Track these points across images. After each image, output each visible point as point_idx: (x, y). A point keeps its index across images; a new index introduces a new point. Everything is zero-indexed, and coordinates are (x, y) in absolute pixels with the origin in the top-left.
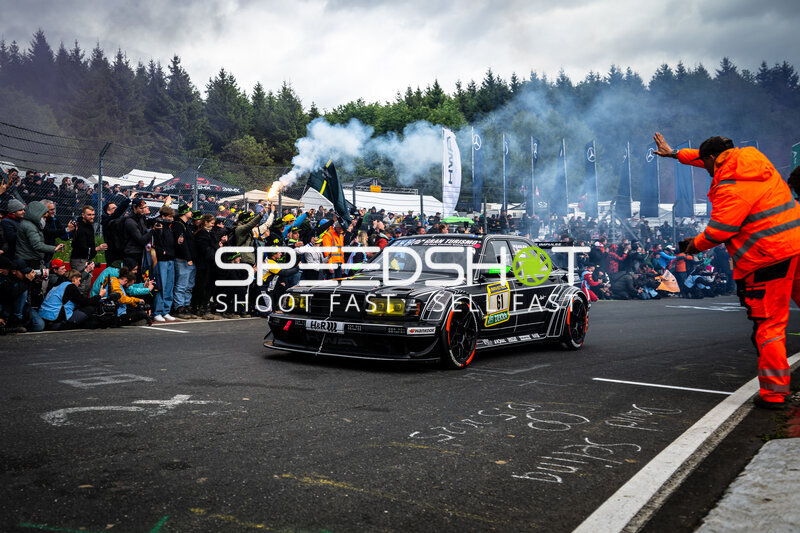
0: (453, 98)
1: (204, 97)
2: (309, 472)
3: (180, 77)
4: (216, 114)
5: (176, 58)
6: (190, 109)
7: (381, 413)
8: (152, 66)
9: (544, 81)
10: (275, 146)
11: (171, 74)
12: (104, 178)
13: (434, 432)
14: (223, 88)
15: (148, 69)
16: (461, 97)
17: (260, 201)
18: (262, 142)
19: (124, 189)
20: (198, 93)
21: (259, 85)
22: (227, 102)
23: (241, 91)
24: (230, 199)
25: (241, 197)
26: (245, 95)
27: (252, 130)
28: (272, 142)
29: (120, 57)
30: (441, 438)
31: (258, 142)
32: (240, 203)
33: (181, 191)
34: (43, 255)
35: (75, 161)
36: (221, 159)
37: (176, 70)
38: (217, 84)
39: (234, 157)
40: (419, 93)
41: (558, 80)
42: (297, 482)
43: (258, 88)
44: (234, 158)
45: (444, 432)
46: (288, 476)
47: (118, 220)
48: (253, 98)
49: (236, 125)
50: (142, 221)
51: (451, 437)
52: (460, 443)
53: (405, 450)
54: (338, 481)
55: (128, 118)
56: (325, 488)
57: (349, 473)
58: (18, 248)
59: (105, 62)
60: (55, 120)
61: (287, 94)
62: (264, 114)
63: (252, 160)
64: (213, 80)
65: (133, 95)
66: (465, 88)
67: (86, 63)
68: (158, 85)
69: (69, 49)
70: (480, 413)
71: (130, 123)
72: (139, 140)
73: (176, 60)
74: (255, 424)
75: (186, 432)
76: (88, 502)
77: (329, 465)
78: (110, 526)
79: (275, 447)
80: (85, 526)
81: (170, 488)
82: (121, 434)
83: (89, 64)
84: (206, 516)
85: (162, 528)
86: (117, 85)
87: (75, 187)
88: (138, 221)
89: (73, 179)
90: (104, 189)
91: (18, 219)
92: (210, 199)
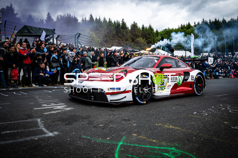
2: (166, 124)
3: (124, 24)
6: (126, 31)
7: (183, 106)
13: (201, 112)
17: (144, 53)
18: (144, 39)
25: (139, 52)
34: (91, 65)
35: (99, 45)
42: (163, 126)
46: (160, 124)
47: (110, 57)
51: (207, 114)
52: (210, 116)
53: (194, 118)
54: (176, 127)
56: (172, 129)
57: (178, 124)
61: (150, 27)
70: (213, 107)
71: (112, 35)
72: (114, 39)
74: (147, 108)
75: (129, 110)
76: (102, 130)
77: (172, 122)
78: (108, 138)
79: (154, 115)
80: (101, 138)
81: (126, 127)
82: (111, 110)
83: (102, 21)
84: (137, 137)
85: (124, 140)
86: (109, 26)
87: (99, 50)
88: (115, 57)
89: (99, 48)
90: (106, 50)
91: (85, 57)
92: (132, 53)
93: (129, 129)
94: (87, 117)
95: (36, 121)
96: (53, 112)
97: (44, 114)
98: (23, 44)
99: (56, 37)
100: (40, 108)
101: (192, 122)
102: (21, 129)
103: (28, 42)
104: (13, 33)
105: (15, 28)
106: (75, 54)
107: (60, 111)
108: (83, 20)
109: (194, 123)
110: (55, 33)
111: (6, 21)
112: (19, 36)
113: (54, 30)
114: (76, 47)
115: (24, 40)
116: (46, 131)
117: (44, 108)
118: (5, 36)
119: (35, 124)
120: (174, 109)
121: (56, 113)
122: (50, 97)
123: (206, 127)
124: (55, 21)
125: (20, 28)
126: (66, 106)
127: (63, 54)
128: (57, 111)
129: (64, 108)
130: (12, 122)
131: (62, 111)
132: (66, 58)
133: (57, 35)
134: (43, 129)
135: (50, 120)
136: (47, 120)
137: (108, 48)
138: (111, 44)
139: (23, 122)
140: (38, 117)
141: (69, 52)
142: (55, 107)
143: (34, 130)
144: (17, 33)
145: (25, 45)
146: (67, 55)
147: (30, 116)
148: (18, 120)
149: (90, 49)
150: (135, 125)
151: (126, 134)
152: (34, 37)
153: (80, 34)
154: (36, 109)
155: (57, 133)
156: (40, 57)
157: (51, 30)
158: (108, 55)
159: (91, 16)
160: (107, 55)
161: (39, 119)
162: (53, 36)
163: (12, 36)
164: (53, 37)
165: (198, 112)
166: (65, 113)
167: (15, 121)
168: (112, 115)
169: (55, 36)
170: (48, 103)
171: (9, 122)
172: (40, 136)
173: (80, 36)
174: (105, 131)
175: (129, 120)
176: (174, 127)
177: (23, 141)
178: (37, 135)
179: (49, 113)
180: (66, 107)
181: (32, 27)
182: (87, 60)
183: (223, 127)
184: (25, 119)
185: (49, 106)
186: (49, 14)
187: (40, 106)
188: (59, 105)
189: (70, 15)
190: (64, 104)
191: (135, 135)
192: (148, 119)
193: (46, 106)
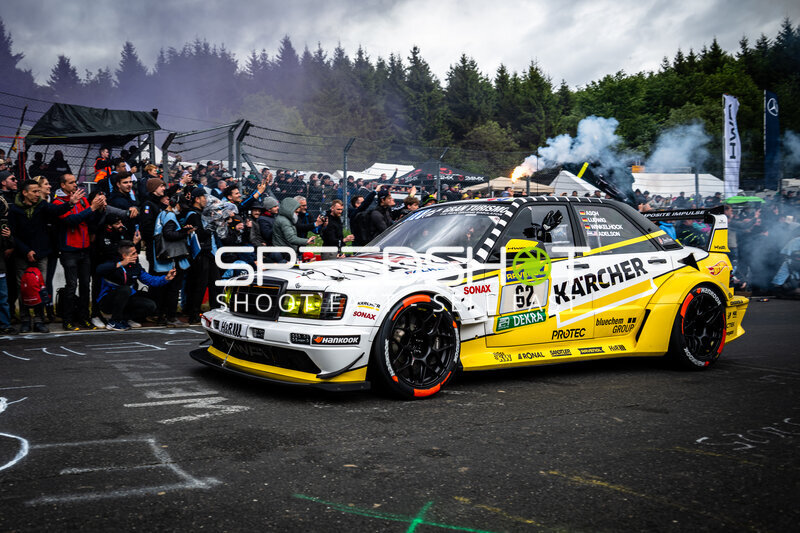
1: (444, 84)
2: (579, 472)
3: (420, 68)
4: (458, 102)
5: (415, 49)
6: (431, 98)
7: (657, 414)
8: (392, 59)
10: (521, 130)
11: (411, 65)
13: (728, 439)
14: (465, 74)
15: (388, 63)
16: (747, 57)
17: (506, 189)
18: (506, 127)
20: (437, 82)
22: (469, 88)
23: (484, 75)
24: (473, 188)
25: (485, 185)
26: (487, 79)
27: (496, 115)
28: (517, 127)
29: (360, 53)
30: (737, 446)
31: (502, 127)
32: (484, 192)
33: (424, 182)
36: (463, 147)
37: (415, 60)
38: (458, 71)
39: (476, 144)
42: (565, 480)
44: (478, 145)
45: (741, 440)
47: (365, 213)
48: (497, 81)
49: (479, 111)
51: (750, 446)
52: (763, 453)
54: (613, 483)
56: (599, 489)
57: (626, 476)
58: (274, 242)
59: (347, 61)
61: (534, 74)
62: (508, 97)
63: (496, 147)
64: (454, 67)
65: (374, 90)
67: (329, 63)
68: (398, 77)
70: (786, 421)
71: (370, 117)
73: (415, 51)
74: (513, 417)
75: (443, 421)
76: (354, 481)
77: (601, 465)
78: (377, 505)
79: (538, 442)
80: (354, 503)
81: (433, 475)
82: (379, 419)
83: (331, 64)
84: (472, 505)
85: (427, 512)
86: (358, 81)
87: (322, 183)
88: (384, 213)
89: (320, 176)
90: (349, 183)
91: (273, 215)
92: (453, 189)
93: (443, 482)
94: (302, 439)
95: (143, 443)
96: (186, 418)
97: (160, 424)
98: (65, 181)
99: (163, 143)
100: (143, 405)
101: (681, 471)
103: (65, 165)
104: (18, 133)
105: (24, 114)
106: (236, 210)
107: (207, 415)
108: (254, 62)
109: (687, 475)
110: (158, 128)
112: (36, 144)
113: (155, 113)
116: (182, 473)
117: (154, 404)
119: (145, 454)
120: (617, 423)
121: (198, 421)
122: (164, 366)
124: (152, 72)
125: (42, 115)
126: (223, 399)
127: (195, 209)
128: (199, 416)
129: (219, 407)
131: (215, 416)
132: (205, 225)
133: (166, 135)
134: (173, 468)
135: (184, 443)
136: (175, 443)
137: (356, 175)
138: (368, 153)
140: (146, 432)
141: (214, 202)
142: (189, 401)
143: (147, 469)
144: (31, 133)
145: (72, 182)
146: (208, 214)
147: (121, 428)
149: (285, 181)
150: (463, 469)
151: (432, 495)
152: (87, 145)
153: (248, 125)
154: (130, 408)
155: (216, 481)
156: (119, 225)
157: (144, 114)
158: (358, 205)
159: (287, 43)
160: (355, 206)
161: (151, 438)
162: (149, 138)
163: (13, 145)
164: (151, 142)
165: (714, 437)
166: (226, 419)
168: (384, 433)
169: (160, 137)
170: (163, 390)
173: (251, 131)
174: (364, 483)
175: (444, 455)
176: (605, 484)
179: (175, 420)
180: (223, 403)
181: (81, 107)
182: (280, 227)
185: (169, 399)
186: (129, 48)
187: (139, 396)
188: (198, 394)
189: (206, 46)
190: (216, 392)
191: (467, 500)
192: (511, 453)
193: (160, 397)
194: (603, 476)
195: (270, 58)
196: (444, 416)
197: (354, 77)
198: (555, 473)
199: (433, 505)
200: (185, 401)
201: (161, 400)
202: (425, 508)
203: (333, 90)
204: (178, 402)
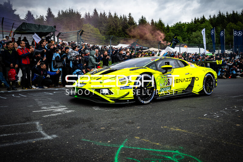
0: (208, 20)
1: (138, 24)
2: (173, 126)
3: (131, 19)
5: (130, 13)
7: (193, 108)
9: (237, 13)
12: (112, 46)
13: (212, 115)
14: (143, 21)
15: (123, 17)
16: (211, 20)
17: (153, 51)
19: (116, 48)
20: (136, 23)
21: (153, 20)
23: (148, 22)
29: (115, 14)
30: (215, 116)
32: (148, 51)
33: (132, 49)
34: (95, 65)
35: (104, 42)
37: (130, 17)
40: (198, 19)
41: (241, 13)
42: (169, 129)
43: (152, 20)
45: (215, 115)
47: (115, 55)
48: (151, 23)
50: (121, 55)
51: (218, 116)
52: (221, 118)
53: (203, 120)
54: (182, 129)
55: (118, 30)
56: (178, 132)
57: (186, 127)
58: (89, 63)
59: (112, 16)
60: (99, 32)
61: (160, 22)
64: (140, 19)
65: (119, 24)
66: (212, 17)
67: (107, 16)
68: (125, 21)
69: (102, 13)
70: (226, 109)
71: (118, 32)
72: (121, 36)
73: (130, 14)
74: (154, 111)
75: (134, 113)
76: (103, 133)
77: (179, 124)
78: (109, 141)
79: (160, 117)
80: (102, 141)
81: (129, 130)
82: (114, 113)
83: (108, 17)
84: (140, 140)
85: (125, 143)
86: (115, 22)
92: (140, 50)
93: (131, 132)
94: (88, 120)
95: (34, 124)
96: (52, 115)
97: (43, 117)
98: (22, 43)
100: (39, 111)
101: (201, 125)
102: (19, 132)
103: (27, 41)
104: (11, 31)
105: (13, 25)
107: (60, 114)
108: (86, 15)
109: (203, 126)
110: (56, 31)
111: (3, 18)
113: (55, 27)
114: (79, 45)
115: (23, 38)
116: (44, 134)
117: (43, 111)
118: (3, 34)
119: (33, 128)
120: (183, 111)
121: (56, 116)
122: (51, 99)
123: (215, 130)
124: (56, 17)
125: (19, 26)
126: (67, 108)
127: (66, 53)
128: (57, 114)
129: (64, 111)
130: (10, 125)
131: (62, 114)
132: (69, 58)
133: (58, 33)
134: (42, 132)
135: (49, 123)
136: (45, 123)
139: (21, 125)
140: (37, 120)
141: (72, 51)
142: (55, 109)
143: (32, 133)
144: (16, 31)
145: (24, 44)
147: (28, 119)
148: (16, 123)
150: (138, 127)
151: (128, 136)
153: (83, 31)
154: (35, 112)
155: (55, 136)
156: (39, 55)
157: (51, 27)
159: (95, 11)
161: (38, 122)
162: (53, 34)
163: (10, 34)
165: (209, 114)
166: (65, 115)
167: (12, 124)
168: (115, 117)
170: (48, 106)
171: (6, 125)
172: (38, 139)
173: (83, 33)
174: (106, 134)
175: (133, 123)
176: (180, 130)
177: (20, 145)
178: (35, 138)
179: (49, 115)
180: (66, 110)
182: (91, 59)
183: (235, 130)
184: (23, 122)
185: (49, 109)
186: (49, 10)
187: (39, 108)
188: (59, 107)
189: (72, 10)
190: (65, 106)
191: (138, 138)
192: (153, 121)
193: (46, 108)
194: (179, 127)
195: (90, 14)
196: (134, 111)
197: (114, 20)
198: (166, 127)
199: (127, 140)
200: (54, 109)
201: (46, 109)
202: (125, 142)
203: (108, 24)
204: (52, 110)
